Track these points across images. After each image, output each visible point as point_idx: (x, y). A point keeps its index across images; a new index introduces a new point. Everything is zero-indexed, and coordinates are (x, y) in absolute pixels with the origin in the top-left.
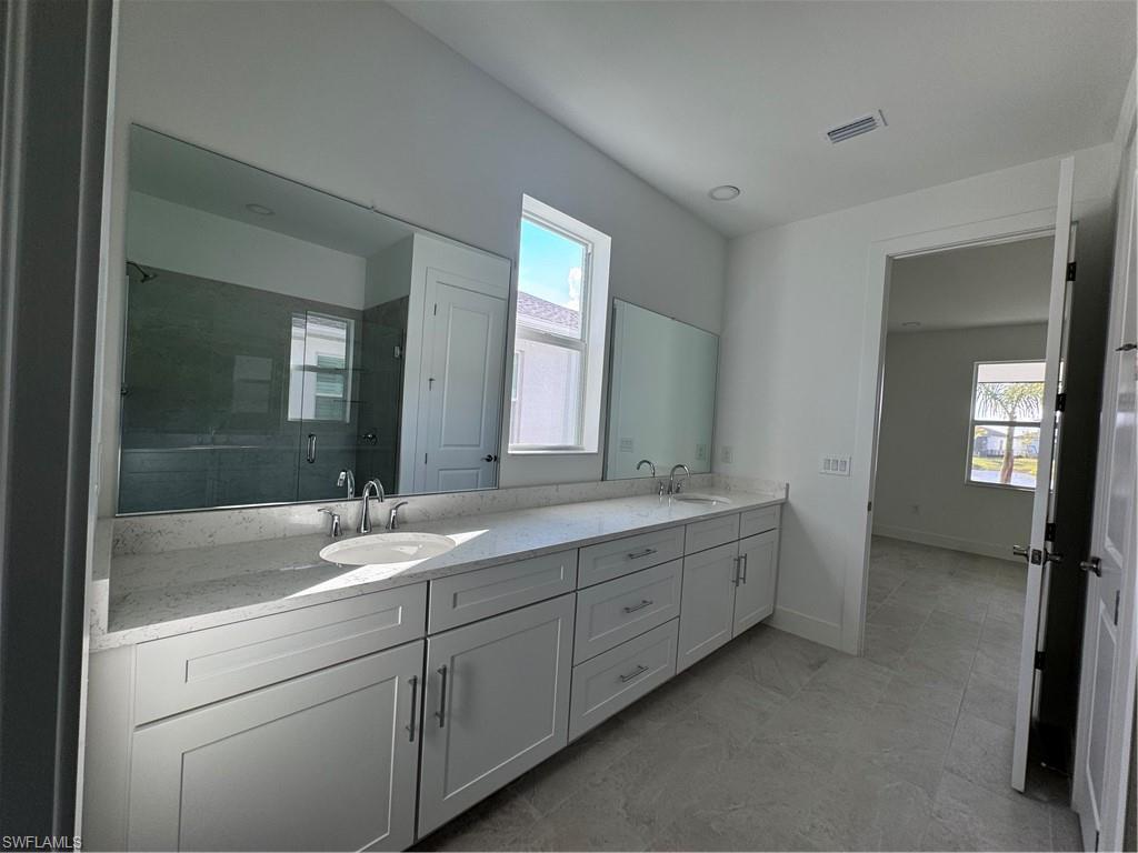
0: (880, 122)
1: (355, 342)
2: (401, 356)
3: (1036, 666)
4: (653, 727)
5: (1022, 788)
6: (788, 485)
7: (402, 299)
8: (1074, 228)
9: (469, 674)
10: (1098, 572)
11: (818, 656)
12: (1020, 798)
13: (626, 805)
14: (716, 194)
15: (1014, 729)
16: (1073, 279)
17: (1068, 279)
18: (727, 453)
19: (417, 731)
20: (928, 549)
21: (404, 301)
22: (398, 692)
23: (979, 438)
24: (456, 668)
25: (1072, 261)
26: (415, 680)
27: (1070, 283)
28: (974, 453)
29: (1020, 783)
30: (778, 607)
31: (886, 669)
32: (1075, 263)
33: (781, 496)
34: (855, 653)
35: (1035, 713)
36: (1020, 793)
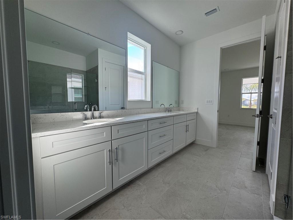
0: (218, 10)
1: (84, 79)
2: (97, 82)
3: (258, 145)
4: (168, 165)
5: (255, 171)
6: (198, 108)
7: (96, 66)
8: (266, 37)
9: (123, 150)
10: (271, 118)
11: (207, 149)
12: (254, 172)
13: (163, 180)
14: (177, 33)
15: (253, 159)
16: (265, 50)
17: (264, 50)
18: (182, 102)
19: (111, 163)
20: (232, 125)
21: (97, 67)
22: (106, 154)
23: (243, 101)
24: (120, 148)
25: (265, 45)
26: (110, 150)
27: (265, 51)
28: (242, 105)
29: (254, 169)
30: (197, 138)
31: (223, 150)
32: (266, 46)
33: (196, 111)
34: (215, 147)
35: (257, 156)
36: (254, 171)
